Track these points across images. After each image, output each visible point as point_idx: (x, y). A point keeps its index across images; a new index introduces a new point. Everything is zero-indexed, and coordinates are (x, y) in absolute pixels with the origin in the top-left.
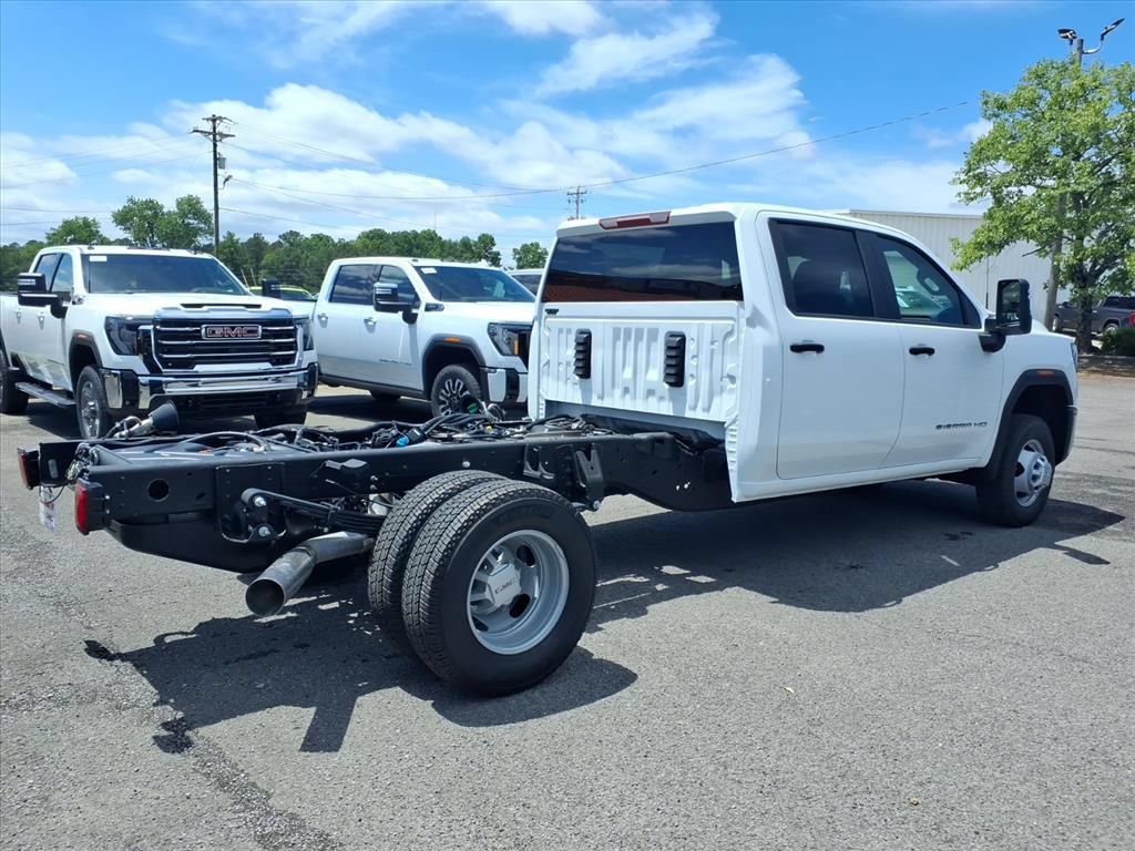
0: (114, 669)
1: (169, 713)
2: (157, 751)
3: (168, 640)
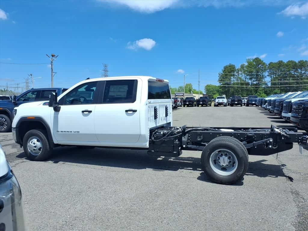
0: (289, 175)
1: (282, 167)
2: (287, 165)
3: (275, 176)
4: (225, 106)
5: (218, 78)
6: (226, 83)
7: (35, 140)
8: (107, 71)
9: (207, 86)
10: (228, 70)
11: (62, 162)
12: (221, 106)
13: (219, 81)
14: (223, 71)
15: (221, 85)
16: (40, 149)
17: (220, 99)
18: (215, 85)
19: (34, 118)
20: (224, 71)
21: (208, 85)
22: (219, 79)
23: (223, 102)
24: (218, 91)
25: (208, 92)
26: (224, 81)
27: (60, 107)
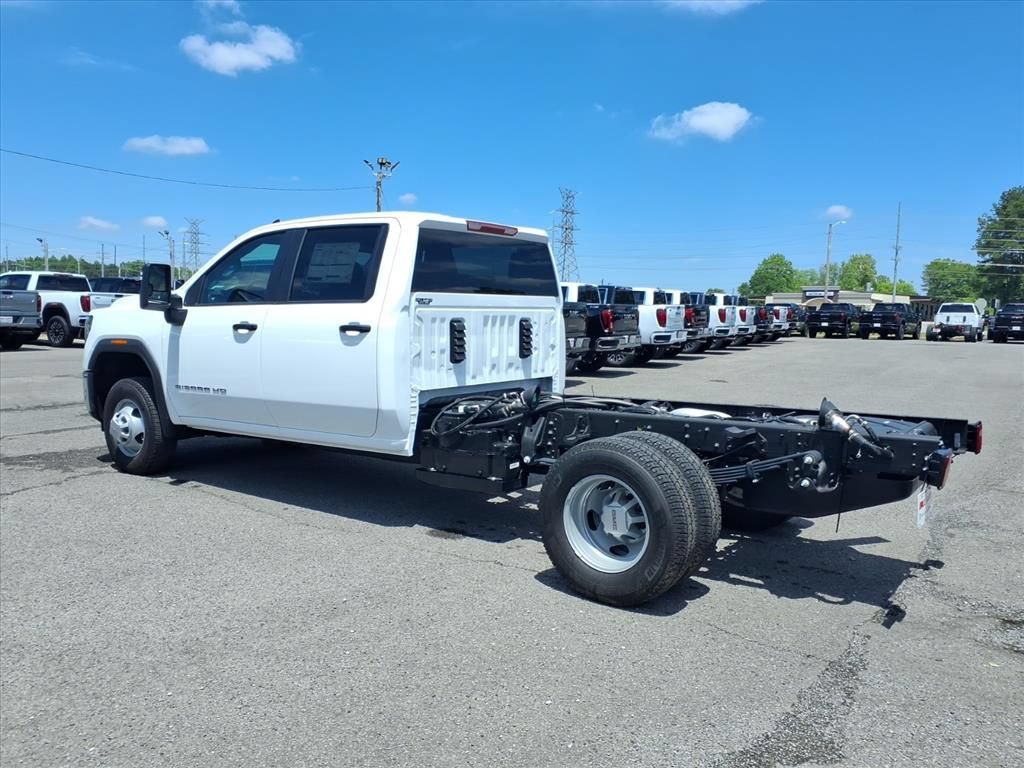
4: (969, 339)
5: (974, 236)
6: (1005, 255)
7: (128, 411)
8: (572, 213)
9: (934, 264)
10: (1016, 206)
11: (195, 483)
12: (955, 338)
13: (979, 245)
14: (997, 209)
15: (988, 261)
16: (139, 438)
17: (952, 315)
18: (965, 262)
19: (125, 342)
20: (1001, 211)
21: (936, 263)
22: (979, 241)
23: (966, 324)
24: (976, 286)
25: (936, 288)
26: (998, 248)
27: (186, 311)
